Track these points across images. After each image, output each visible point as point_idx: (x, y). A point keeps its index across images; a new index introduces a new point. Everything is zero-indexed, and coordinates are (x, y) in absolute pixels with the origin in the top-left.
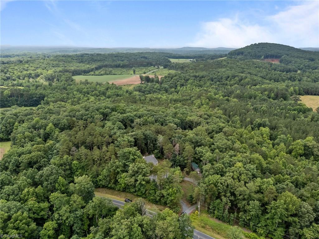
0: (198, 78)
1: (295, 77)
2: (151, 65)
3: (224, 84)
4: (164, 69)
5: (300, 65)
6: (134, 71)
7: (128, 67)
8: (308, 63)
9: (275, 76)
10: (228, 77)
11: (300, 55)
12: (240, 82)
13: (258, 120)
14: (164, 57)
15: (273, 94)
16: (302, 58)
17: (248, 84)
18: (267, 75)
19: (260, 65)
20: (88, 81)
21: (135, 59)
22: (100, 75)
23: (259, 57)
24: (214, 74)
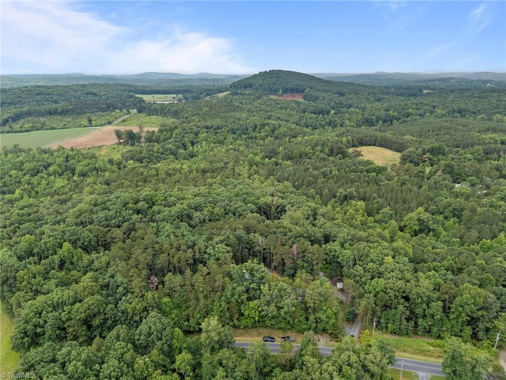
0: (212, 130)
1: (335, 121)
2: (115, 108)
3: (251, 138)
4: (139, 115)
5: (330, 102)
6: (90, 121)
7: (73, 114)
8: (339, 99)
9: (311, 121)
10: (256, 127)
11: (326, 88)
12: (273, 133)
13: (341, 192)
14: (127, 92)
15: (327, 149)
16: (329, 91)
17: (285, 136)
18: (301, 120)
19: (285, 105)
20: (20, 147)
21: (75, 97)
22: (24, 132)
23: (275, 92)
24: (234, 122)
